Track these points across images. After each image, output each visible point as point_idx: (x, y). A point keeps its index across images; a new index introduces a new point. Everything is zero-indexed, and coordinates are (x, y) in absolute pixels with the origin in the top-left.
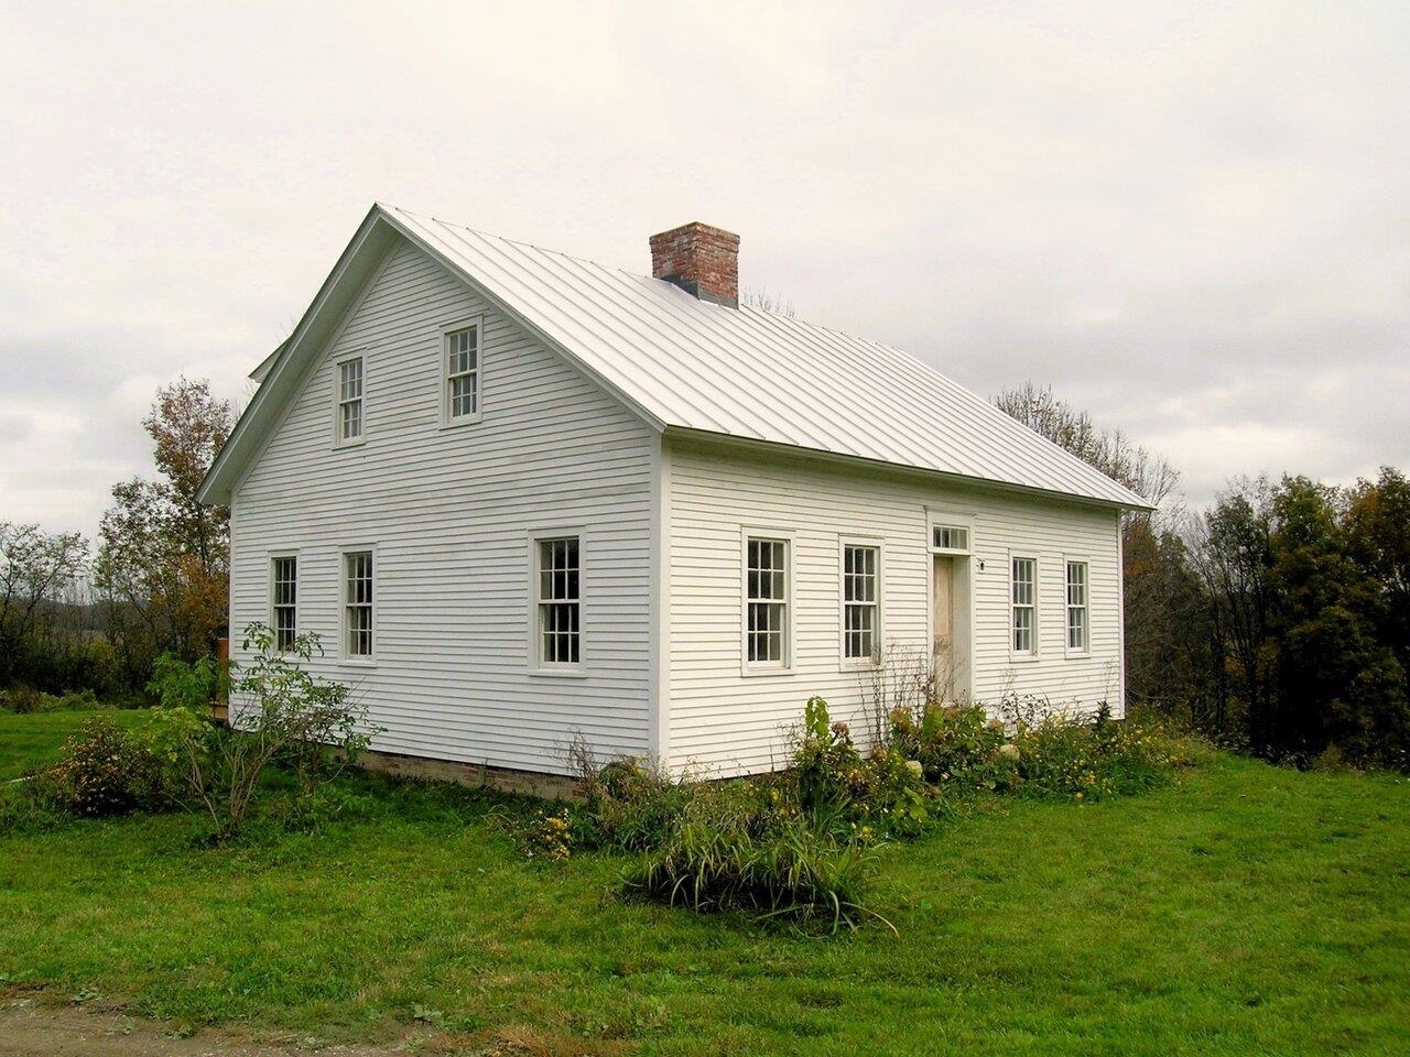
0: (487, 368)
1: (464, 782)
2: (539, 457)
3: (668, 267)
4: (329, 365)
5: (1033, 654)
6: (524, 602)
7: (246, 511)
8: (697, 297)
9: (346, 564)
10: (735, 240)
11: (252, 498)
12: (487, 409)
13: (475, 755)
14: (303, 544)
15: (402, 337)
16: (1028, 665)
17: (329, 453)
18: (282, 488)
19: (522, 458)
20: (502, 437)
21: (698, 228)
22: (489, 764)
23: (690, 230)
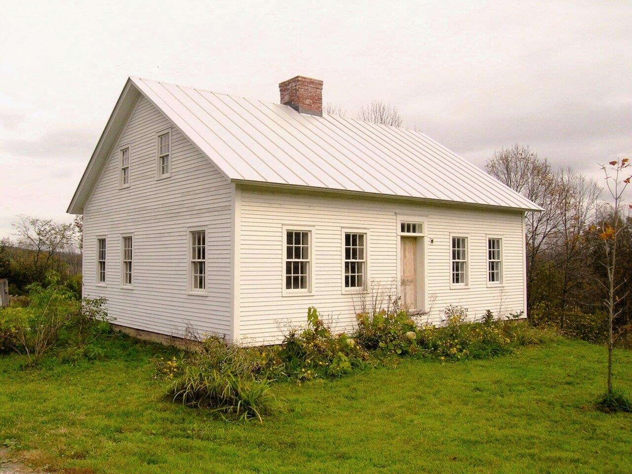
0: (173, 152)
1: (164, 343)
2: (191, 193)
3: (287, 98)
4: (117, 151)
5: (466, 285)
6: (185, 261)
7: (89, 218)
8: (299, 112)
9: (123, 242)
10: (320, 84)
11: (91, 212)
12: (173, 171)
13: (167, 331)
14: (109, 233)
15: (144, 137)
16: (464, 291)
17: (117, 191)
18: (101, 207)
19: (186, 194)
20: (178, 184)
21: (299, 79)
22: (173, 335)
23: (296, 80)
